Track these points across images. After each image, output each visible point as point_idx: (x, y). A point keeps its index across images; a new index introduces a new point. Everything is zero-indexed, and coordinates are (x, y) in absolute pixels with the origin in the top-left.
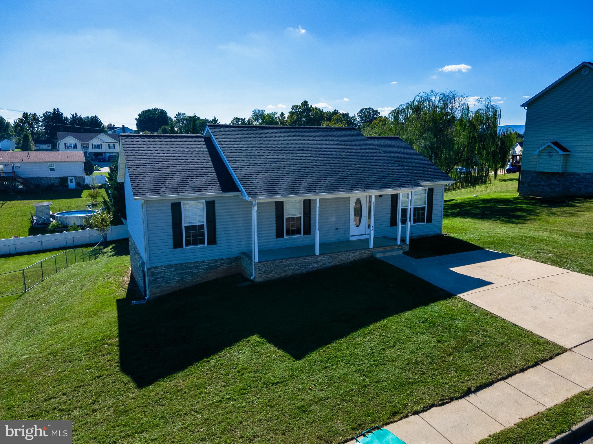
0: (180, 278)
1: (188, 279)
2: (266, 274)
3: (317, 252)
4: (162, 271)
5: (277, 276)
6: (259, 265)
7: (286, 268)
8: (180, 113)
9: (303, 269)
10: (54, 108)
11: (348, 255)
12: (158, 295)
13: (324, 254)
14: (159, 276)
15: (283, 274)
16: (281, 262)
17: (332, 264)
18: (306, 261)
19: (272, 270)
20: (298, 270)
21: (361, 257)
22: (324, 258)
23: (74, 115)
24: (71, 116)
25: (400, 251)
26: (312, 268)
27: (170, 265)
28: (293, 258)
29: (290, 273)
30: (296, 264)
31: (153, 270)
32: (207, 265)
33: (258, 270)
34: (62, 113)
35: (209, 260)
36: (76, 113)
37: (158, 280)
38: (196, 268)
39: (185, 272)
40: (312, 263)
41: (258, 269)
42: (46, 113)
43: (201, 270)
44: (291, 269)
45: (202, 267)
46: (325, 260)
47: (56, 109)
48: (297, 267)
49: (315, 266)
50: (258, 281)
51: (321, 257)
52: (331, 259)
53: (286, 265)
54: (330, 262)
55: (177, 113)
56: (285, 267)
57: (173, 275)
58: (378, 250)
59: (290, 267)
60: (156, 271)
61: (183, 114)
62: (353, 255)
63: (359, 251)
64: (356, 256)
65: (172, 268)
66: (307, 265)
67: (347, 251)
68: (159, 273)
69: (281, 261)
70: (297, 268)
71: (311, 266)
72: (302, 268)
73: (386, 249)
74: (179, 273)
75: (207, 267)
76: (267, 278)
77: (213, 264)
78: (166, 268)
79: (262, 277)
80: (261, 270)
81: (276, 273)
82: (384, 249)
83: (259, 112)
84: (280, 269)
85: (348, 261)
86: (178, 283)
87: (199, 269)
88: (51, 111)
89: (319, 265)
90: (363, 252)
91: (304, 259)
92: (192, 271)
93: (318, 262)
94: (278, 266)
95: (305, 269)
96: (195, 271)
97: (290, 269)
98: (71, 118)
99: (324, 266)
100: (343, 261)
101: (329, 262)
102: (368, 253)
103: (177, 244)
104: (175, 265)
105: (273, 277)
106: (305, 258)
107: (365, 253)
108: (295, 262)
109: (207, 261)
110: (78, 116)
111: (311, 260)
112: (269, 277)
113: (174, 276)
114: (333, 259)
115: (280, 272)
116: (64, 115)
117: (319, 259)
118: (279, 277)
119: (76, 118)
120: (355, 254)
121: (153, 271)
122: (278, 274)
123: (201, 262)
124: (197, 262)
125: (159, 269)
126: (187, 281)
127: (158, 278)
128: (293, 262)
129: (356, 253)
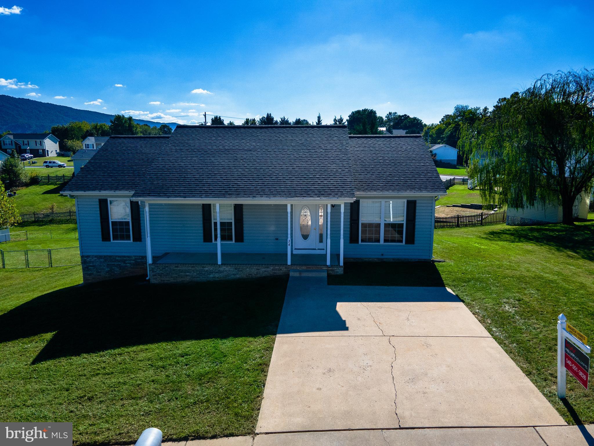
0: (109, 269)
1: (117, 271)
2: (161, 277)
3: (219, 262)
4: (93, 260)
5: (172, 280)
6: (153, 267)
7: (183, 274)
8: (391, 112)
9: (203, 278)
10: (268, 113)
11: (258, 269)
12: (90, 281)
13: (228, 264)
14: (91, 265)
15: (179, 280)
16: (177, 267)
17: (238, 276)
18: (206, 269)
19: (167, 274)
20: (197, 278)
21: (275, 273)
22: (227, 269)
23: (283, 119)
24: (281, 120)
25: (324, 273)
26: (213, 277)
27: (100, 256)
28: (191, 264)
29: (188, 279)
30: (193, 271)
31: (86, 258)
32: (133, 260)
33: (153, 272)
34: (273, 118)
35: (135, 256)
36: (284, 117)
37: (90, 267)
38: (124, 262)
39: (113, 264)
40: (212, 272)
41: (153, 270)
42: (262, 118)
43: (128, 265)
44: (189, 275)
45: (129, 262)
46: (229, 271)
47: (269, 114)
48: (195, 274)
49: (217, 276)
50: (153, 282)
51: (224, 267)
52: (236, 271)
53: (182, 270)
54: (236, 274)
55: (388, 113)
56: (182, 272)
57: (103, 265)
58: (298, 268)
59: (188, 274)
60: (88, 260)
61: (394, 113)
62: (264, 270)
63: (272, 266)
64: (268, 271)
65: (101, 259)
66: (208, 274)
67: (257, 265)
68: (90, 262)
69: (177, 265)
70: (195, 276)
71: (211, 276)
72: (202, 276)
73: (309, 268)
74: (108, 264)
75: (134, 262)
76: (161, 281)
77: (139, 261)
78: (96, 258)
79: (156, 279)
80: (155, 272)
81: (172, 277)
82: (307, 268)
83: (463, 107)
84: (176, 274)
85: (259, 275)
86: (107, 274)
87: (126, 264)
88: (266, 116)
89: (221, 275)
90: (277, 268)
91: (203, 267)
92: (120, 264)
93: (220, 272)
94: (174, 270)
95: (205, 278)
96: (123, 264)
97: (187, 276)
98: (280, 121)
99: (227, 277)
100: (251, 274)
101: (234, 274)
102: (284, 269)
103: (105, 237)
104: (105, 256)
105: (169, 281)
106: (204, 265)
107: (281, 270)
108: (193, 269)
109: (133, 256)
110: (286, 119)
111: (211, 269)
112: (164, 281)
113: (104, 267)
114: (239, 271)
115: (176, 277)
116: (275, 119)
117: (222, 269)
118: (175, 281)
119: (284, 122)
120: (267, 269)
121: (85, 260)
122: (174, 279)
123: (128, 257)
124: (125, 256)
125: (90, 258)
126: (116, 272)
127: (90, 266)
128: (190, 268)
129: (268, 267)
